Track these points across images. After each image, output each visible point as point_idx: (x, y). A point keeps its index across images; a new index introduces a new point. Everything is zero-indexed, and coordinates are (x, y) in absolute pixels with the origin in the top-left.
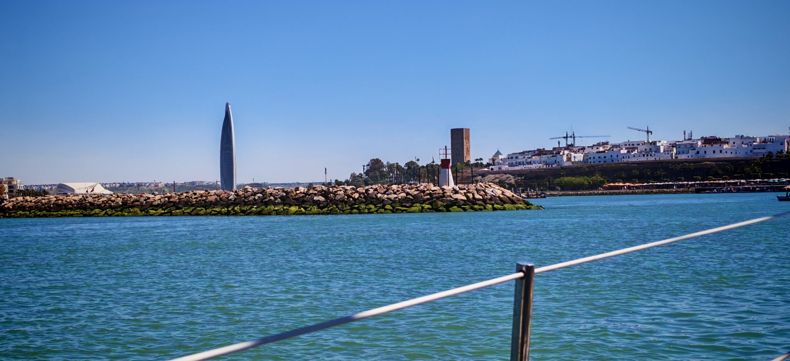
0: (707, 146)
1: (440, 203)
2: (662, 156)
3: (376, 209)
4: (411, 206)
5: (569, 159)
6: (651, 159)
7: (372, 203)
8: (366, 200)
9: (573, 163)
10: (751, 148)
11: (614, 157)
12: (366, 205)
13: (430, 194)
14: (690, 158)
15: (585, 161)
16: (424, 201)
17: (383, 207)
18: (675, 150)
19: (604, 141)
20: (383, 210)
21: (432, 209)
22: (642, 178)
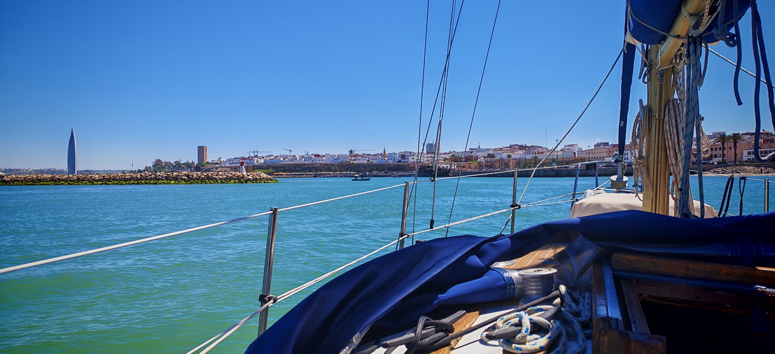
0: (317, 158)
1: (242, 180)
2: (298, 162)
3: (214, 182)
4: (230, 181)
5: (257, 162)
6: (293, 163)
7: (211, 180)
8: (208, 179)
9: (259, 163)
10: (334, 159)
11: (278, 161)
12: (209, 180)
13: (237, 176)
14: (310, 163)
15: (265, 163)
16: (235, 179)
17: (217, 181)
18: (303, 159)
19: (271, 154)
20: (217, 183)
21: (239, 182)
22: (290, 171)
